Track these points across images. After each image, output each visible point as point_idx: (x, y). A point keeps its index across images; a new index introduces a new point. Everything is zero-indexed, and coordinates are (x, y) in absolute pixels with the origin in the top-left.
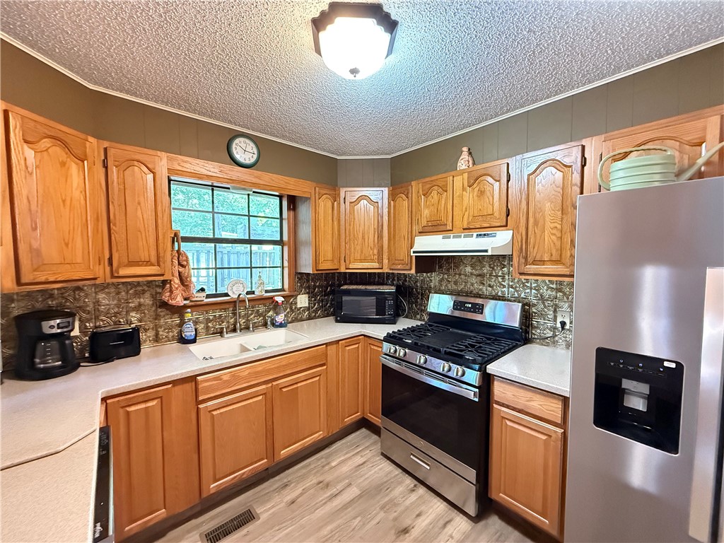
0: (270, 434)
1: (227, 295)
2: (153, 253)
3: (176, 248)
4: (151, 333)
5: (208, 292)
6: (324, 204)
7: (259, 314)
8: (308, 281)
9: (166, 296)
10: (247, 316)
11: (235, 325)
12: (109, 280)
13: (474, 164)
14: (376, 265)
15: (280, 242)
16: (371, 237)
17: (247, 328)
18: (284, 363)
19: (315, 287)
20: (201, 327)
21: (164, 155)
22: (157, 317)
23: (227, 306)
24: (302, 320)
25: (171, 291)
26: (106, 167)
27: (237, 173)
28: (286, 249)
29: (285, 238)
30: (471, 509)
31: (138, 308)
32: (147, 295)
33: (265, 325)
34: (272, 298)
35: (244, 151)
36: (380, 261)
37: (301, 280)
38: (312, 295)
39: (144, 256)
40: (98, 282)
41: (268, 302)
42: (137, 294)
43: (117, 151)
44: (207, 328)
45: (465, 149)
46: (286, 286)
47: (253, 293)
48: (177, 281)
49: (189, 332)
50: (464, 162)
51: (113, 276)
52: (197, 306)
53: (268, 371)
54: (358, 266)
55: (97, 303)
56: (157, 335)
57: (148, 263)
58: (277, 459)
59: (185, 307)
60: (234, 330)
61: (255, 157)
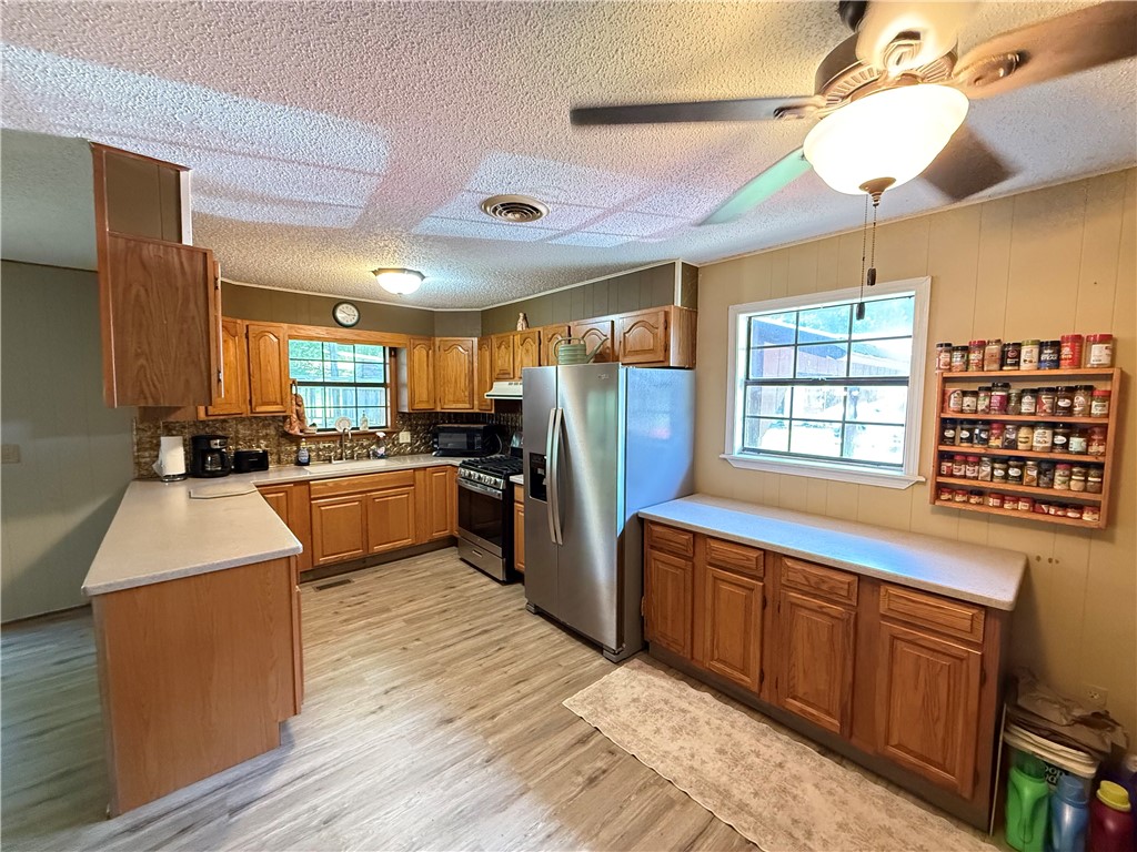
0: (365, 532)
1: (335, 430)
2: (278, 396)
3: (294, 392)
4: (275, 457)
5: (319, 427)
6: (420, 353)
7: (362, 447)
8: (410, 420)
9: (287, 428)
10: (352, 448)
11: (341, 454)
12: (250, 415)
13: (527, 326)
14: (467, 406)
15: (384, 385)
16: (463, 382)
17: (352, 458)
18: (377, 479)
19: (417, 425)
20: (313, 454)
21: (285, 326)
22: (279, 445)
23: (334, 439)
24: (404, 454)
25: (291, 424)
26: (247, 337)
27: (342, 332)
28: (388, 390)
29: (388, 381)
30: (500, 575)
31: (266, 437)
32: (272, 427)
33: (368, 456)
34: (374, 433)
35: (346, 314)
36: (472, 402)
37: (403, 419)
38: (414, 432)
39: (272, 398)
40: (243, 416)
41: (371, 437)
42: (265, 427)
43: (256, 327)
44: (318, 455)
45: (521, 315)
46: (389, 424)
47: (358, 429)
48: (295, 416)
49: (304, 457)
50: (521, 325)
51: (252, 412)
52: (310, 438)
53: (363, 485)
54: (452, 406)
55: (237, 432)
56: (279, 458)
57: (275, 403)
58: (370, 552)
59: (301, 437)
60: (341, 459)
61: (356, 318)
